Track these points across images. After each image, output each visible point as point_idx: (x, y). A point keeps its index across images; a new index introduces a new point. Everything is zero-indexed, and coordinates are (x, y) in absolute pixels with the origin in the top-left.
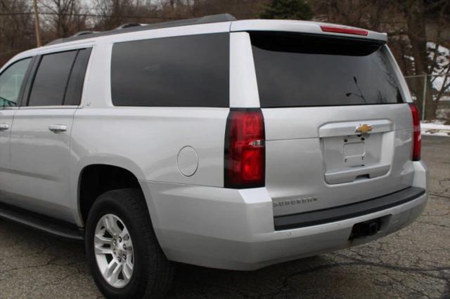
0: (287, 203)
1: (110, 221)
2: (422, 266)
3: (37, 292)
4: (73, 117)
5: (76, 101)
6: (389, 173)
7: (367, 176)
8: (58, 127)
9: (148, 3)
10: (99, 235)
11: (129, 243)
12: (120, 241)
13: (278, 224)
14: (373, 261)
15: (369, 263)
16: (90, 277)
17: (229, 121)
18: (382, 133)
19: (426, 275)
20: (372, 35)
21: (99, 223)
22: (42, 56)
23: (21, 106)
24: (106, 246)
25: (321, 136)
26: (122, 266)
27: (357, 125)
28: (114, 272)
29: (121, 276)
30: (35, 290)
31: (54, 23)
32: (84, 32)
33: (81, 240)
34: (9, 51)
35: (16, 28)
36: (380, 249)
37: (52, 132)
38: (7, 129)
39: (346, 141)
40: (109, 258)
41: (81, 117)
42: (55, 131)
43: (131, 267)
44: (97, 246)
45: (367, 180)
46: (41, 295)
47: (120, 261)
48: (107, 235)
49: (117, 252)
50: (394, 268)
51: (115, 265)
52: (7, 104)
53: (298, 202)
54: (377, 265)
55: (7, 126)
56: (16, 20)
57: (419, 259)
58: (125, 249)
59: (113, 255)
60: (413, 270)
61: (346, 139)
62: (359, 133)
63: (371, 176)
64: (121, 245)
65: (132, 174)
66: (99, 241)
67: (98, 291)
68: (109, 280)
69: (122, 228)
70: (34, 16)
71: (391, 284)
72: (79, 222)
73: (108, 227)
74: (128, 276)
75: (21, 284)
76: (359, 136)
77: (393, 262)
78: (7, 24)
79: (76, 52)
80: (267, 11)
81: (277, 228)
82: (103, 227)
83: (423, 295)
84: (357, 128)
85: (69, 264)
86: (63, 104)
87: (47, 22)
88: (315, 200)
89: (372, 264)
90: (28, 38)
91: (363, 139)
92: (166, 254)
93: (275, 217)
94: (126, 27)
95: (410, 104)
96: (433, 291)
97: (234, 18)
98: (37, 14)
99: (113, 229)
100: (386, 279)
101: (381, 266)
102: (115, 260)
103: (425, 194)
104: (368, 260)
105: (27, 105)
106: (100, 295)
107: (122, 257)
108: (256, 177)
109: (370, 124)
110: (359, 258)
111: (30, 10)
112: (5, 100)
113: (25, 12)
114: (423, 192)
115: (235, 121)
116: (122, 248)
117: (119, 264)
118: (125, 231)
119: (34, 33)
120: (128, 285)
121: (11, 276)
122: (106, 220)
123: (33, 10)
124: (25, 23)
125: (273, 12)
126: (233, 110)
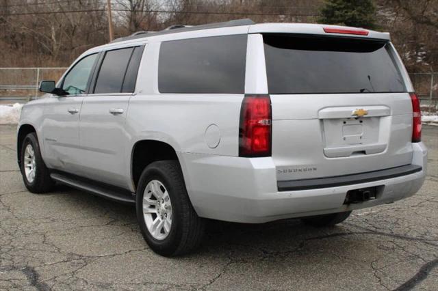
0: (290, 171)
1: (155, 185)
2: (427, 237)
3: (96, 244)
4: (128, 102)
5: (131, 89)
6: (385, 151)
7: (363, 152)
8: (117, 110)
9: (206, 2)
10: (147, 198)
11: (169, 203)
12: (163, 202)
13: (281, 186)
14: (385, 231)
15: (379, 233)
16: (140, 235)
17: (243, 104)
18: (379, 117)
19: (428, 243)
20: (372, 34)
21: (147, 187)
22: (106, 52)
23: (89, 93)
24: (152, 207)
25: (321, 118)
26: (164, 222)
27: (354, 110)
28: (158, 227)
29: (163, 231)
30: (96, 242)
31: (127, 18)
32: (140, 32)
33: (132, 203)
34: (85, 46)
35: (91, 23)
36: (395, 223)
37: (112, 115)
38: (76, 112)
39: (345, 123)
40: (154, 216)
41: (134, 102)
42: (115, 113)
43: (170, 222)
44: (145, 207)
45: (363, 156)
46: (101, 245)
47: (162, 218)
48: (153, 198)
49: (160, 211)
50: (401, 238)
51: (159, 221)
52: (78, 92)
53: (300, 170)
54: (387, 235)
55: (77, 110)
56: (91, 17)
57: (428, 232)
58: (166, 208)
59: (158, 214)
60: (418, 239)
61: (344, 121)
62: (356, 117)
63: (367, 152)
64: (163, 206)
65: (171, 147)
66: (147, 202)
67: (146, 244)
68: (153, 234)
69: (163, 191)
70: (107, 12)
71: (393, 249)
72: (131, 188)
73: (153, 191)
74: (167, 230)
75: (85, 237)
76: (356, 118)
77: (402, 233)
78: (82, 19)
79: (132, 49)
80: (328, 6)
81: (280, 189)
82: (150, 192)
83: (419, 257)
84: (353, 112)
85: (125, 225)
86: (121, 92)
87: (121, 18)
88: (315, 169)
89: (382, 234)
90: (102, 33)
91: (361, 122)
92: (197, 211)
93: (278, 182)
94: (172, 28)
95: (410, 93)
96: (429, 255)
97: (253, 22)
98: (110, 10)
99: (157, 192)
100: (391, 245)
101: (391, 235)
102: (159, 218)
103: (422, 171)
104: (380, 231)
105: (93, 93)
106: (147, 246)
107: (164, 215)
108: (265, 149)
109: (365, 109)
110: (374, 229)
111: (104, 7)
112: (76, 89)
113: (100, 8)
114: (420, 169)
115: (248, 104)
116: (164, 208)
117: (162, 221)
118: (166, 193)
119: (107, 28)
120: (167, 237)
121: (78, 232)
122: (152, 185)
123: (107, 7)
124: (99, 18)
125: (333, 7)
126: (246, 95)
